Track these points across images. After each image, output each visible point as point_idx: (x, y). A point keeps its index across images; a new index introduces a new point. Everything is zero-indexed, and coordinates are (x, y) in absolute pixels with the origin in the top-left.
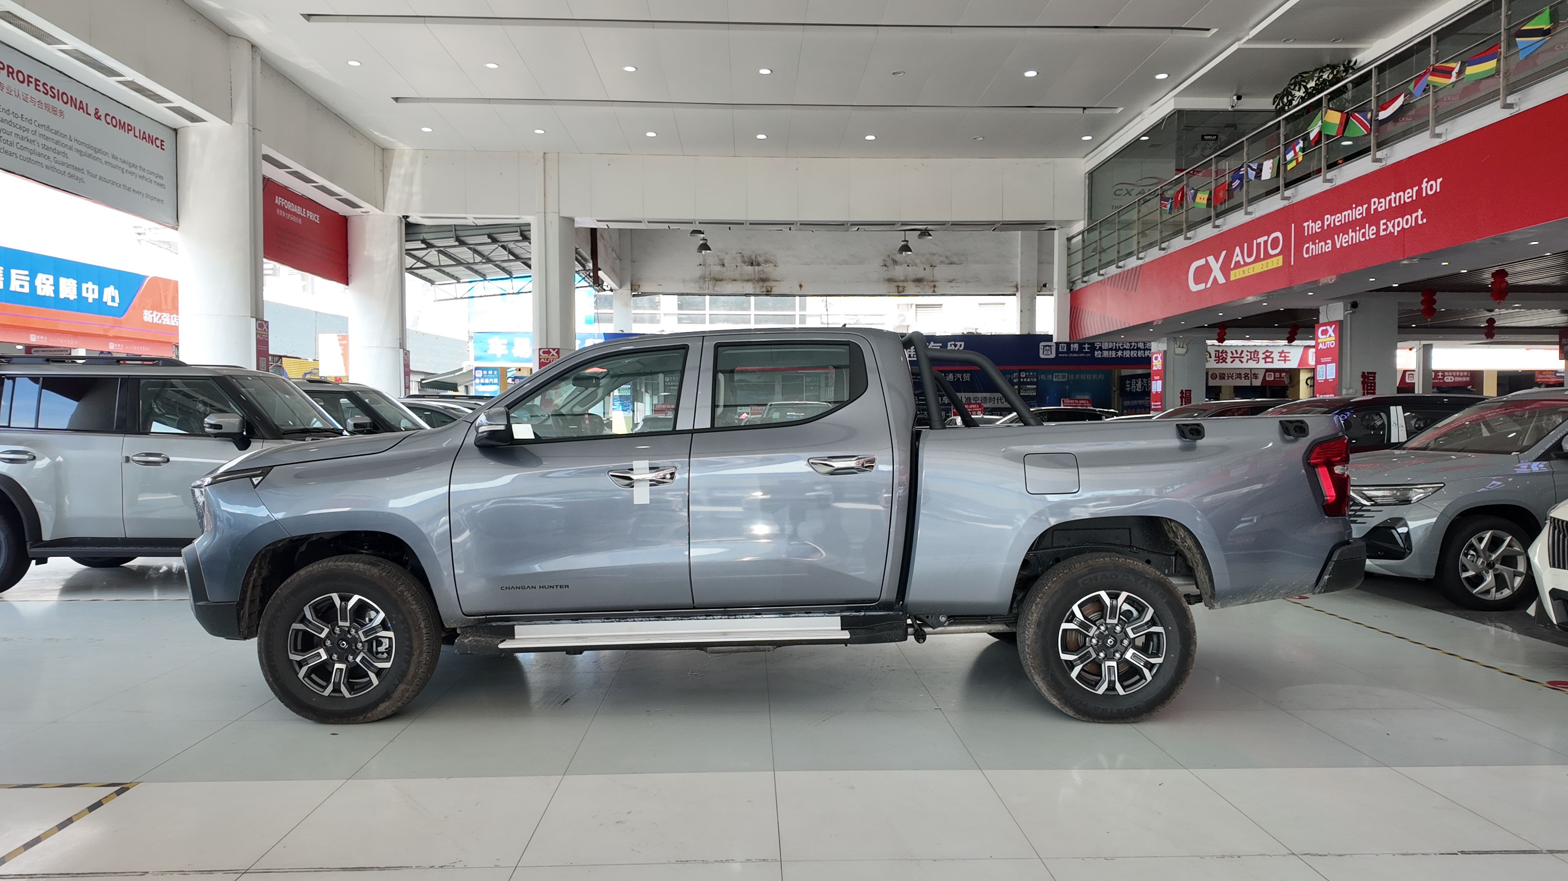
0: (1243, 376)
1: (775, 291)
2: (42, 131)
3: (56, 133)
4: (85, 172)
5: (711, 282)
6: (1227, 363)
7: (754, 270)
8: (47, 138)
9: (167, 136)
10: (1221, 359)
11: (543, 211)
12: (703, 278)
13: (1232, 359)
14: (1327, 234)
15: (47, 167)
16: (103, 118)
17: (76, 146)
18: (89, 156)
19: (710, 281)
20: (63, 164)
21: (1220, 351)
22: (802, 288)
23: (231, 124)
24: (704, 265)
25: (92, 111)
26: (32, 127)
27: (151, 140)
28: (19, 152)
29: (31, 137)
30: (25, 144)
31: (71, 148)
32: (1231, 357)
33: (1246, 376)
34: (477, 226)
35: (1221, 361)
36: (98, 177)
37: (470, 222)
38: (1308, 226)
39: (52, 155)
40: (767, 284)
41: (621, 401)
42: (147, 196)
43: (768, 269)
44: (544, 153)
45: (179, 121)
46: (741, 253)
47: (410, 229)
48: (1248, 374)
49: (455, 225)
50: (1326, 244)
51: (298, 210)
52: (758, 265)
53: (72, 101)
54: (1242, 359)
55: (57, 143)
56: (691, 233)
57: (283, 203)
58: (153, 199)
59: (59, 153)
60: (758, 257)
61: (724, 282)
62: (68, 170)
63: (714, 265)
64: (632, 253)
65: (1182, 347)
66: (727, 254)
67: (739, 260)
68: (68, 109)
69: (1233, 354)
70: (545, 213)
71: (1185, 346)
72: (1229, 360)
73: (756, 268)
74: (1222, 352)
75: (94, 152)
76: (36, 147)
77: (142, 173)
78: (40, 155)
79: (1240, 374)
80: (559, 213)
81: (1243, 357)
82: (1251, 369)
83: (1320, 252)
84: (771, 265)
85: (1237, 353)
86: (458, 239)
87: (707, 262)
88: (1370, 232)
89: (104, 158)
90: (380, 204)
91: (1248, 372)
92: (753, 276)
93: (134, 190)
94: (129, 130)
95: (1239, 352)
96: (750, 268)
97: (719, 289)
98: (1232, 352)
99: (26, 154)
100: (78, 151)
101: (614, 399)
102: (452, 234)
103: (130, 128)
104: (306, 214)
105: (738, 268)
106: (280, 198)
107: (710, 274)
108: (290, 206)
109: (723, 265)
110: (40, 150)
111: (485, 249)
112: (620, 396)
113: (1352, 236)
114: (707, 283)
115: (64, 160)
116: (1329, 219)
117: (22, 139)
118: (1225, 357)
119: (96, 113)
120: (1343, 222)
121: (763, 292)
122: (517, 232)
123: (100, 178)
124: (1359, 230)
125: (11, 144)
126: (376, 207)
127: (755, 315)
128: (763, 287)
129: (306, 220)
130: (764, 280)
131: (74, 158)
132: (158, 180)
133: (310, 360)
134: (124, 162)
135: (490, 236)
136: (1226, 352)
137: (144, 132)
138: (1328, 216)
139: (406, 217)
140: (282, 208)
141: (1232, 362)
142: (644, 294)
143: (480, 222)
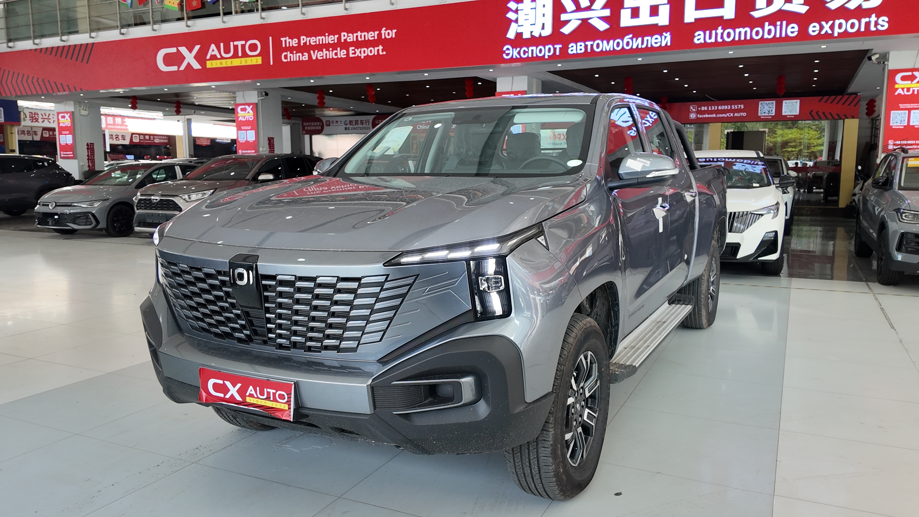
6: (39, 122)
10: (35, 119)
13: (42, 120)
21: (33, 113)
32: (42, 118)
35: (34, 121)
38: (285, 41)
50: (303, 55)
54: (49, 120)
65: (86, 110)
69: (43, 116)
72: (40, 120)
74: (35, 114)
81: (50, 119)
83: (298, 60)
85: (46, 115)
88: (342, 54)
95: (47, 115)
98: (42, 114)
113: (326, 54)
116: (304, 39)
118: (37, 117)
120: (318, 43)
124: (332, 51)
136: (37, 114)
138: (305, 37)
141: (43, 122)
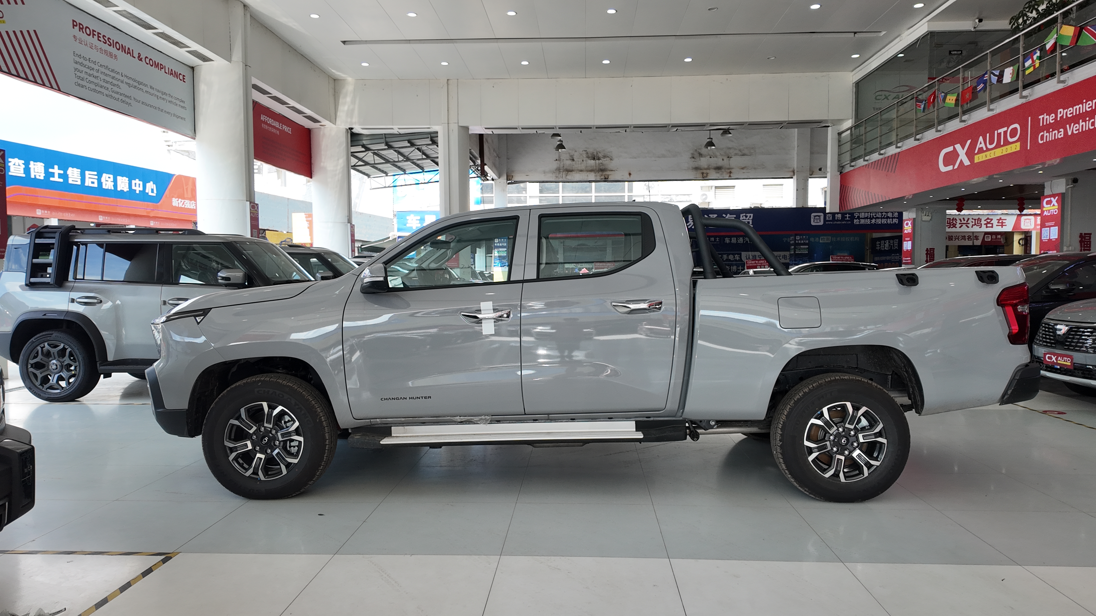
0: (967, 238)
1: (611, 178)
2: (103, 70)
3: (113, 71)
4: (132, 98)
5: (564, 173)
6: (956, 227)
7: (596, 163)
8: (106, 75)
9: (187, 73)
10: (952, 225)
11: (447, 122)
12: (558, 170)
13: (960, 225)
14: (1060, 124)
15: (106, 95)
16: (143, 60)
17: (126, 80)
18: (135, 87)
19: (564, 171)
20: (117, 93)
21: (951, 219)
22: (631, 176)
23: (231, 63)
24: (560, 160)
25: (136, 55)
26: (96, 67)
27: (176, 75)
28: (88, 85)
29: (96, 74)
30: (92, 79)
31: (122, 82)
32: (960, 224)
33: (969, 238)
34: (400, 134)
36: (141, 102)
37: (395, 131)
38: (1043, 118)
39: (110, 86)
40: (605, 173)
41: (499, 260)
42: (174, 115)
43: (605, 161)
44: (448, 80)
45: (195, 61)
46: (586, 151)
47: (354, 137)
48: (971, 236)
49: (385, 134)
50: (1059, 132)
51: (276, 124)
52: (599, 159)
53: (123, 48)
54: (968, 225)
55: (113, 78)
56: (552, 136)
57: (266, 119)
58: (178, 117)
59: (114, 85)
60: (598, 153)
61: (573, 172)
62: (121, 97)
63: (567, 160)
64: (507, 153)
65: (928, 216)
66: (576, 151)
67: (585, 156)
68: (120, 53)
69: (961, 221)
70: (448, 123)
71: (930, 214)
72: (958, 225)
73: (597, 161)
74: (953, 220)
75: (138, 84)
76: (99, 81)
77: (170, 99)
78: (101, 87)
79: (965, 236)
80: (458, 123)
81: (969, 224)
82: (973, 232)
83: (1053, 139)
84: (608, 159)
85: (964, 220)
86: (387, 144)
87: (561, 158)
89: (145, 89)
90: (333, 120)
91: (971, 234)
92: (595, 168)
93: (165, 111)
94: (161, 68)
95: (966, 220)
96: (593, 162)
97: (569, 177)
98: (960, 220)
99: (93, 86)
100: (127, 83)
101: (495, 258)
102: (383, 140)
103: (162, 67)
104: (282, 127)
105: (584, 162)
106: (264, 116)
107: (564, 166)
108: (271, 122)
109: (573, 160)
110: (102, 83)
111: (406, 151)
112: (499, 256)
113: (1082, 126)
114: (561, 173)
115: (118, 90)
116: (1061, 112)
117: (90, 75)
118: (955, 223)
119: (139, 57)
120: (1074, 114)
121: (602, 179)
122: (428, 138)
123: (143, 103)
124: (1089, 121)
125: (83, 79)
126: (331, 122)
127: (595, 196)
128: (602, 175)
129: (282, 132)
130: (602, 170)
131: (124, 89)
132: (182, 104)
133: (285, 232)
134: (158, 91)
135: (409, 141)
136: (956, 219)
137: (172, 70)
138: (1061, 110)
139: (351, 129)
140: (266, 123)
141: (960, 227)
142: (516, 182)
143: (402, 132)
